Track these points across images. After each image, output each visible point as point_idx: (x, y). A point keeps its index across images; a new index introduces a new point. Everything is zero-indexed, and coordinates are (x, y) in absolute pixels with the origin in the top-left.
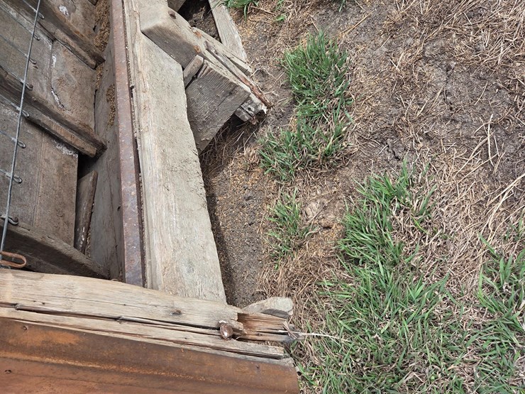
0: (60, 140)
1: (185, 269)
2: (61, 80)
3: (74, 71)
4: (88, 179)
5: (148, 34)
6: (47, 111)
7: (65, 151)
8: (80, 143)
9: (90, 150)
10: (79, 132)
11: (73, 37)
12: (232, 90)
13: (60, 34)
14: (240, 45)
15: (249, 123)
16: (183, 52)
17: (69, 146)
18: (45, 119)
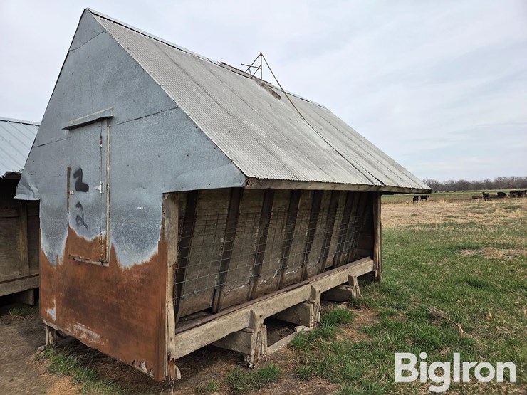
0: (213, 300)
1: (181, 343)
2: (235, 292)
3: (242, 294)
4: (204, 314)
5: (251, 311)
6: (220, 292)
7: (211, 303)
8: (215, 306)
9: (214, 310)
10: (218, 304)
11: (253, 289)
12: (249, 348)
13: (252, 285)
14: (277, 349)
15: (244, 362)
16: (252, 325)
17: (213, 303)
18: (218, 293)
